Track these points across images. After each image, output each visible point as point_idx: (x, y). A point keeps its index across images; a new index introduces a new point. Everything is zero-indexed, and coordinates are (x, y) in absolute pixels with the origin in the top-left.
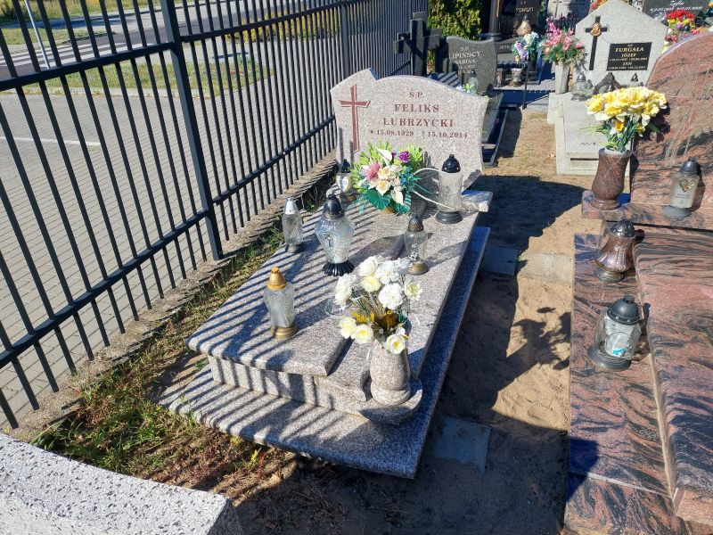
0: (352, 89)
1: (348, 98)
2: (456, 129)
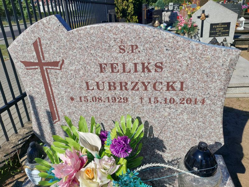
0: (35, 44)
1: (32, 57)
2: (188, 93)
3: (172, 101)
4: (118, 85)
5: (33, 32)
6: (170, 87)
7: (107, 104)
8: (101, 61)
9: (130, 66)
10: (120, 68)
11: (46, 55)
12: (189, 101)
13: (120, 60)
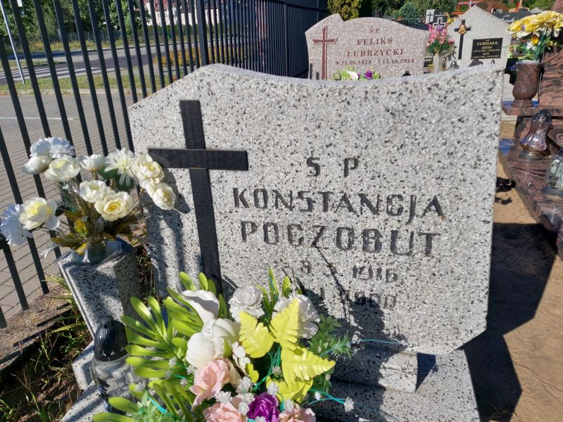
0: (324, 29)
1: (320, 37)
2: (405, 56)
3: (396, 61)
4: (366, 52)
5: (324, 22)
6: (395, 53)
7: (358, 65)
8: (359, 38)
9: (375, 40)
10: (369, 42)
11: (328, 35)
12: (405, 61)
13: (370, 37)
